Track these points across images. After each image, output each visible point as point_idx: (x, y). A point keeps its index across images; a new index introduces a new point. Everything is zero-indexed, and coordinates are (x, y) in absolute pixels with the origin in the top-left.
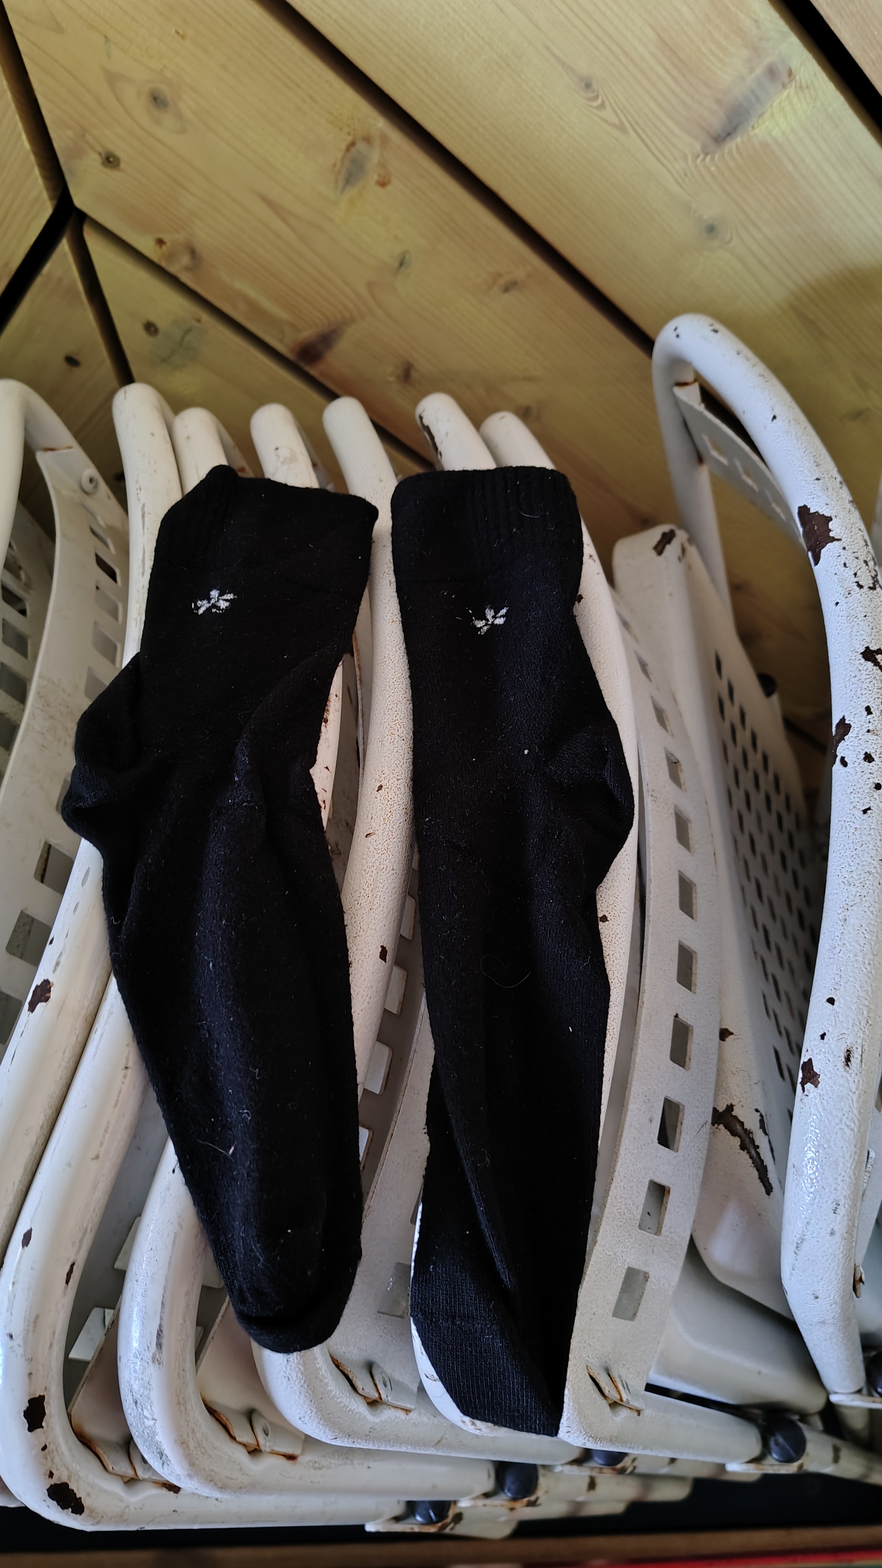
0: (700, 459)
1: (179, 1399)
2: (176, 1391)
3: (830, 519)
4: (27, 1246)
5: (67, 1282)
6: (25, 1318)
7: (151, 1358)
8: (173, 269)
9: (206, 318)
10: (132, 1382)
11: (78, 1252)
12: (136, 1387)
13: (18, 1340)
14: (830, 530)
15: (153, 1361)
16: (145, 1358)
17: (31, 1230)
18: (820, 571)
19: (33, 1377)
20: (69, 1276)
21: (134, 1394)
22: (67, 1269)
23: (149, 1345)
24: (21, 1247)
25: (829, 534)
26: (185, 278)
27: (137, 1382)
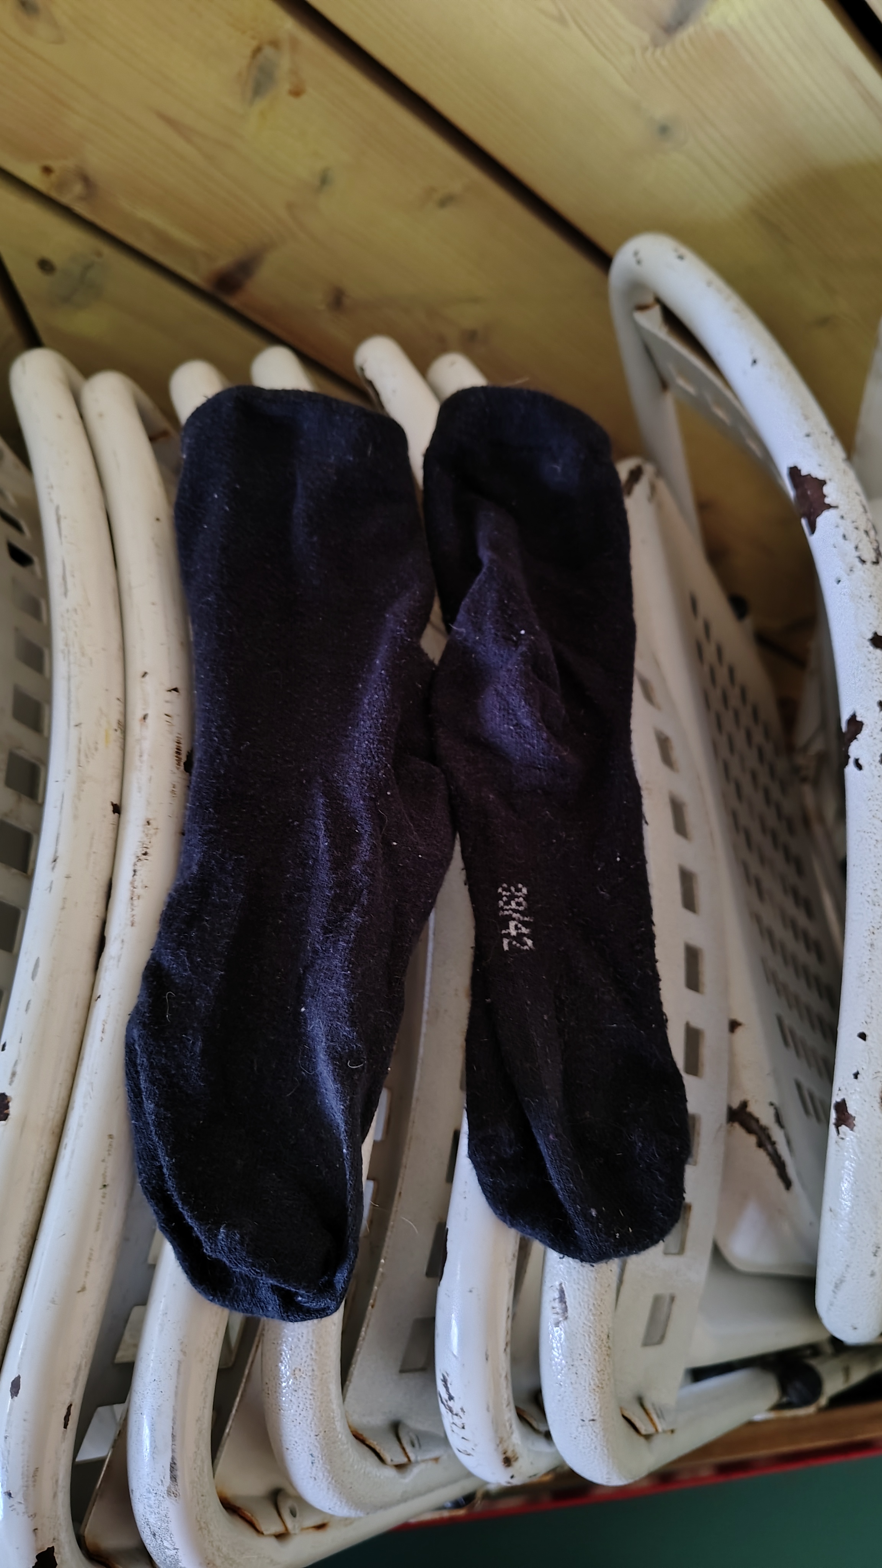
0: (664, 385)
1: (200, 1525)
2: (196, 1518)
3: (823, 483)
4: (16, 1396)
5: (65, 1426)
6: (22, 1474)
7: (166, 1492)
8: (66, 199)
9: (108, 251)
10: (148, 1516)
11: (73, 1393)
12: (152, 1520)
13: (18, 1497)
14: (825, 496)
15: (169, 1495)
16: (159, 1493)
17: (19, 1377)
18: (816, 542)
19: (39, 1531)
20: (67, 1419)
21: (151, 1527)
22: (64, 1412)
23: (163, 1479)
24: (10, 1397)
25: (824, 500)
26: (80, 208)
27: (153, 1516)
